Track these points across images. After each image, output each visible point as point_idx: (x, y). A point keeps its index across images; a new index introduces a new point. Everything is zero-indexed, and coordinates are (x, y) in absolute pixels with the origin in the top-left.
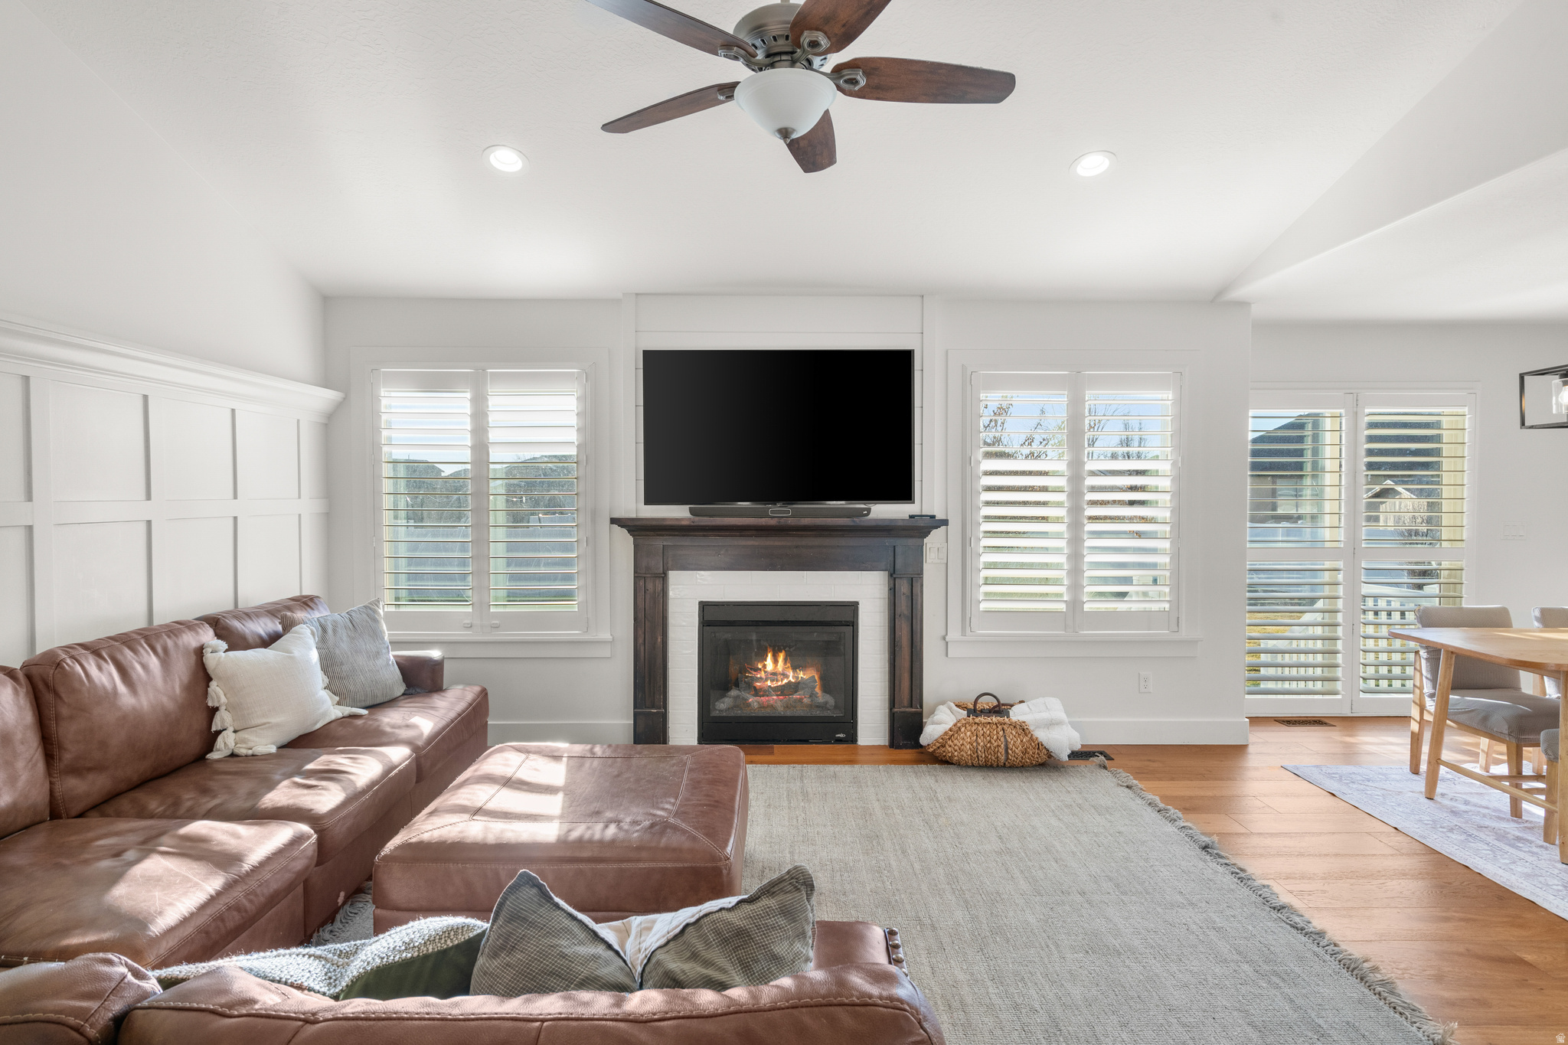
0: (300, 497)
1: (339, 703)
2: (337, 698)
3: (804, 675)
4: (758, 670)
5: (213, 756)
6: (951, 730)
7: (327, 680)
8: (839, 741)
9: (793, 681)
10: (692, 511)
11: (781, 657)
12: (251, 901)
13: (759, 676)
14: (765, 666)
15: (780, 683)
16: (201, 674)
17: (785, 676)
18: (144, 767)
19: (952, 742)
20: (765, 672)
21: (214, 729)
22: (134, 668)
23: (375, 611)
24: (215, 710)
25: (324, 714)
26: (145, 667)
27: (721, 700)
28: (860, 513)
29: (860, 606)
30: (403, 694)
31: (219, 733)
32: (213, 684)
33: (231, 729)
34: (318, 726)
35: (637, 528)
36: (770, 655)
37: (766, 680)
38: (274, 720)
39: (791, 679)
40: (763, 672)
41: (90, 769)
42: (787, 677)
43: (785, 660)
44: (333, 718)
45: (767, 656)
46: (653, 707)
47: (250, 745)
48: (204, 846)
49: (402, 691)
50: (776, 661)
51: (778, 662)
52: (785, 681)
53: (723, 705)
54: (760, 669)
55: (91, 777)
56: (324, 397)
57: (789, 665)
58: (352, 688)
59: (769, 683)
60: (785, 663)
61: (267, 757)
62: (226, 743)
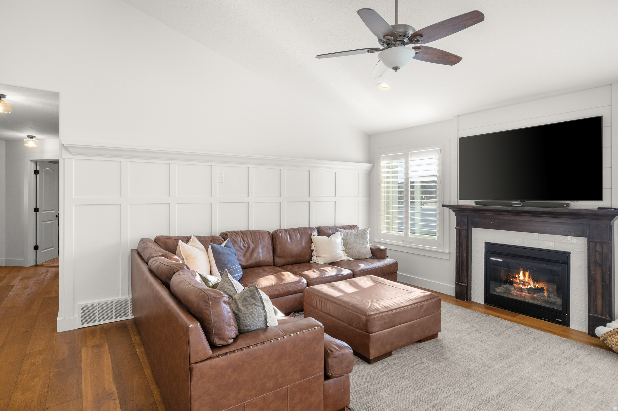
0: (358, 196)
1: (347, 256)
2: (347, 254)
3: (539, 286)
4: (515, 278)
5: (311, 262)
6: (611, 331)
7: (344, 249)
8: (559, 323)
9: (533, 287)
10: (476, 203)
11: (527, 274)
12: (282, 290)
13: (516, 281)
14: (519, 277)
15: (526, 287)
16: (310, 240)
17: (530, 284)
18: (293, 260)
19: (611, 338)
20: (519, 280)
21: (312, 255)
22: (293, 236)
23: (366, 231)
24: (313, 250)
25: (341, 257)
26: (296, 236)
27: (498, 288)
28: (562, 206)
29: (571, 255)
30: (370, 258)
31: (313, 256)
32: (313, 243)
33: (316, 256)
34: (338, 260)
35: (456, 209)
36: (521, 272)
37: (520, 284)
38: (324, 256)
39: (532, 286)
40: (518, 280)
41: (281, 257)
42: (530, 285)
43: (529, 276)
44: (343, 259)
45: (520, 272)
46: (462, 283)
47: (318, 261)
48: (282, 276)
49: (370, 257)
50: (524, 276)
51: (526, 276)
52: (529, 287)
53: (499, 290)
54: (517, 278)
55: (281, 259)
56: (367, 166)
57: (531, 279)
58: (351, 252)
59: (521, 286)
60: (529, 278)
61: (321, 264)
62: (314, 259)
